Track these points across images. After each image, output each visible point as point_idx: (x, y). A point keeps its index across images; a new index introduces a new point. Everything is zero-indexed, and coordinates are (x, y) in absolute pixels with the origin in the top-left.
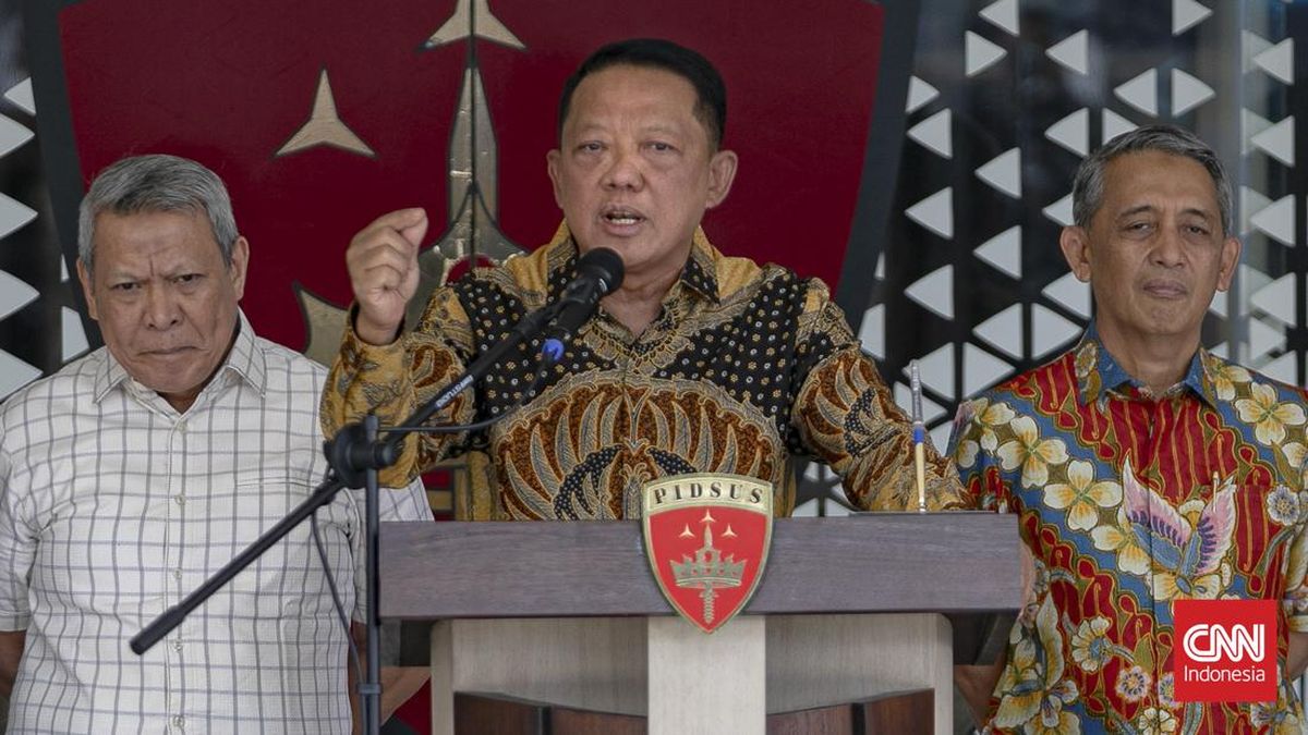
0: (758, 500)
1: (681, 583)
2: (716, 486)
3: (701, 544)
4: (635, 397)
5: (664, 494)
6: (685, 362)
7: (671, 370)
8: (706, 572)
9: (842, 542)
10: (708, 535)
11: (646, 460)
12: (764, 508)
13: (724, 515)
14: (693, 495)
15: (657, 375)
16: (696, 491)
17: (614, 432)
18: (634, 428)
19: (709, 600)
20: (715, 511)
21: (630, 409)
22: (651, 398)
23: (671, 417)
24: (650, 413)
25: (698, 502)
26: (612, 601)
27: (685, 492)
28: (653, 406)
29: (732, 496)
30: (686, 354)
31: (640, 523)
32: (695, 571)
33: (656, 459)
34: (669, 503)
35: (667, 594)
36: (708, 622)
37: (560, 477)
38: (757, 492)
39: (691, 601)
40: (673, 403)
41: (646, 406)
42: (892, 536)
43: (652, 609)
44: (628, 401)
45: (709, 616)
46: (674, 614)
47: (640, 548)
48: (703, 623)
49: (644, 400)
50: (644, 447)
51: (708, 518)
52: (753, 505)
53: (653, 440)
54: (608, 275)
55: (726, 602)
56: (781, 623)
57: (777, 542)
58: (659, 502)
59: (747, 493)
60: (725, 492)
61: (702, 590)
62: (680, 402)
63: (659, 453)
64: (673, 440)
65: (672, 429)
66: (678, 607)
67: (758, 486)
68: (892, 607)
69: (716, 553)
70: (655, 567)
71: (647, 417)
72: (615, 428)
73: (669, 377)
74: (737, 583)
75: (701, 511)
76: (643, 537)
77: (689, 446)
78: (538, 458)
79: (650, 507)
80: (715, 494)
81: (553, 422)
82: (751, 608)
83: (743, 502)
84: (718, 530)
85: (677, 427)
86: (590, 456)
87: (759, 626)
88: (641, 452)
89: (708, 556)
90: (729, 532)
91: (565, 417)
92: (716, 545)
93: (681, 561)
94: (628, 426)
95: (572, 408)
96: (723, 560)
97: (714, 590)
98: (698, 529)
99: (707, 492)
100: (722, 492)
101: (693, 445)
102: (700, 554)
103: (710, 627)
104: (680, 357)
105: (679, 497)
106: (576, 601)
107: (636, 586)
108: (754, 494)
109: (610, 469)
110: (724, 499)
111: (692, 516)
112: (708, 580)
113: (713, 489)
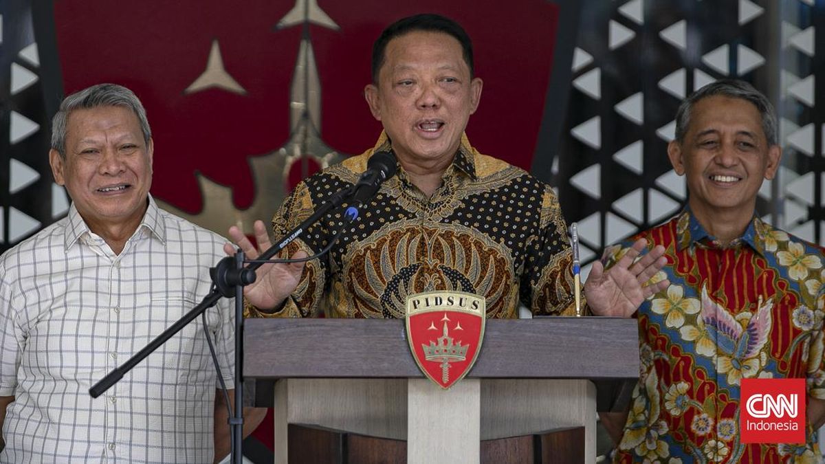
0: (477, 307)
1: (428, 358)
2: (451, 298)
3: (442, 334)
4: (430, 234)
5: (419, 303)
6: (460, 214)
7: (451, 219)
8: (445, 351)
9: (529, 334)
10: (446, 329)
11: (438, 272)
12: (480, 312)
13: (456, 317)
14: (437, 304)
15: (443, 221)
16: (438, 301)
17: (417, 255)
18: (430, 253)
19: (445, 368)
20: (450, 314)
21: (428, 241)
22: (440, 235)
23: (452, 247)
24: (440, 244)
25: (440, 308)
26: (386, 368)
27: (431, 302)
28: (442, 240)
29: (461, 304)
30: (459, 209)
31: (404, 320)
32: (437, 351)
33: (444, 272)
34: (422, 308)
35: (420, 365)
36: (445, 382)
37: (384, 283)
38: (476, 303)
39: (435, 369)
40: (453, 238)
41: (437, 240)
42: (559, 331)
43: (411, 374)
44: (426, 236)
45: (446, 379)
46: (424, 377)
47: (403, 336)
48: (442, 383)
49: (435, 236)
50: (437, 264)
51: (446, 318)
52: (473, 310)
53: (442, 260)
54: (386, 168)
55: (457, 370)
56: (491, 385)
57: (488, 333)
58: (416, 308)
59: (470, 303)
60: (457, 302)
61: (442, 363)
62: (458, 238)
63: (446, 268)
64: (454, 261)
65: (454, 254)
66: (426, 373)
67: (477, 299)
68: (559, 375)
69: (450, 340)
70: (412, 348)
71: (438, 246)
72: (417, 253)
73: (450, 222)
74: (463, 358)
75: (441, 314)
76: (405, 330)
77: (465, 266)
78: (370, 271)
79: (410, 311)
80: (450, 304)
81: (378, 250)
82: (470, 375)
83: (468, 309)
84: (451, 326)
85: (456, 253)
86: (402, 269)
87: (476, 386)
88: (435, 267)
89: (446, 342)
90: (459, 327)
91: (386, 246)
92: (450, 334)
93: (429, 344)
94: (427, 252)
95: (390, 241)
96: (454, 344)
97: (449, 363)
98: (440, 325)
99: (445, 302)
100: (454, 303)
101: (467, 265)
102: (441, 340)
103: (446, 385)
104: (456, 211)
105: (428, 305)
106: (364, 368)
107: (400, 360)
108: (474, 304)
109: (415, 276)
110: (455, 307)
111: (436, 317)
112: (445, 356)
113: (449, 300)
